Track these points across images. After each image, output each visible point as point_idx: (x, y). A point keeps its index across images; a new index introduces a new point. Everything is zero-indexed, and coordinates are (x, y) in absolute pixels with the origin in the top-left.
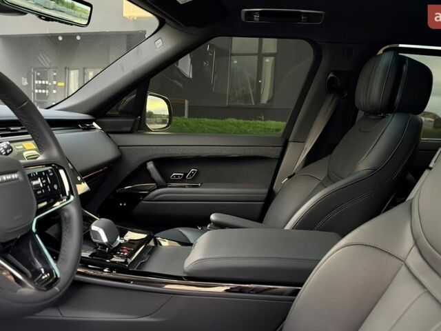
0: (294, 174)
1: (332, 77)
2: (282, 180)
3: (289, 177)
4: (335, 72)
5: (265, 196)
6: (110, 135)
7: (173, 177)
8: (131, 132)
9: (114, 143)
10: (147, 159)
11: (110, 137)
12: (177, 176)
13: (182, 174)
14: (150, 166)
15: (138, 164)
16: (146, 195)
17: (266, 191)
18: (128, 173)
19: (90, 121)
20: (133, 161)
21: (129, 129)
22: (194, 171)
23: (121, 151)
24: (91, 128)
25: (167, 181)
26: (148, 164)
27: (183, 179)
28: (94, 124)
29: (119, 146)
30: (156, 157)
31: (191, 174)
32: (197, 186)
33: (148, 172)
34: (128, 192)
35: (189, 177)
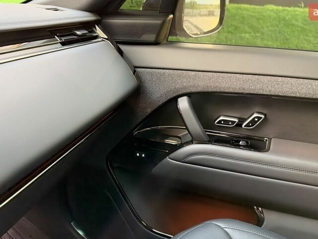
7: (219, 122)
12: (226, 122)
13: (236, 120)
22: (259, 118)
26: (180, 100)
27: (238, 127)
29: (134, 68)
30: (194, 90)
31: (253, 122)
35: (247, 125)
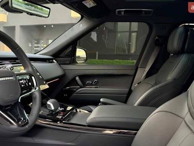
0: (141, 82)
1: (157, 39)
2: (135, 85)
3: (138, 84)
4: (159, 36)
5: (128, 92)
6: (61, 65)
7: (87, 83)
8: (69, 64)
9: (62, 68)
10: (76, 75)
11: (60, 66)
12: (89, 83)
13: (91, 82)
14: (77, 78)
15: (72, 78)
16: (75, 91)
17: (128, 90)
18: (68, 81)
19: (52, 59)
20: (70, 76)
21: (68, 62)
22: (96, 81)
23: (65, 72)
24: (52, 62)
25: (84, 85)
26: (76, 77)
27: (91, 84)
28: (54, 60)
29: (64, 70)
30: (80, 74)
32: (98, 87)
33: (76, 81)
34: (68, 90)
35: (94, 83)
